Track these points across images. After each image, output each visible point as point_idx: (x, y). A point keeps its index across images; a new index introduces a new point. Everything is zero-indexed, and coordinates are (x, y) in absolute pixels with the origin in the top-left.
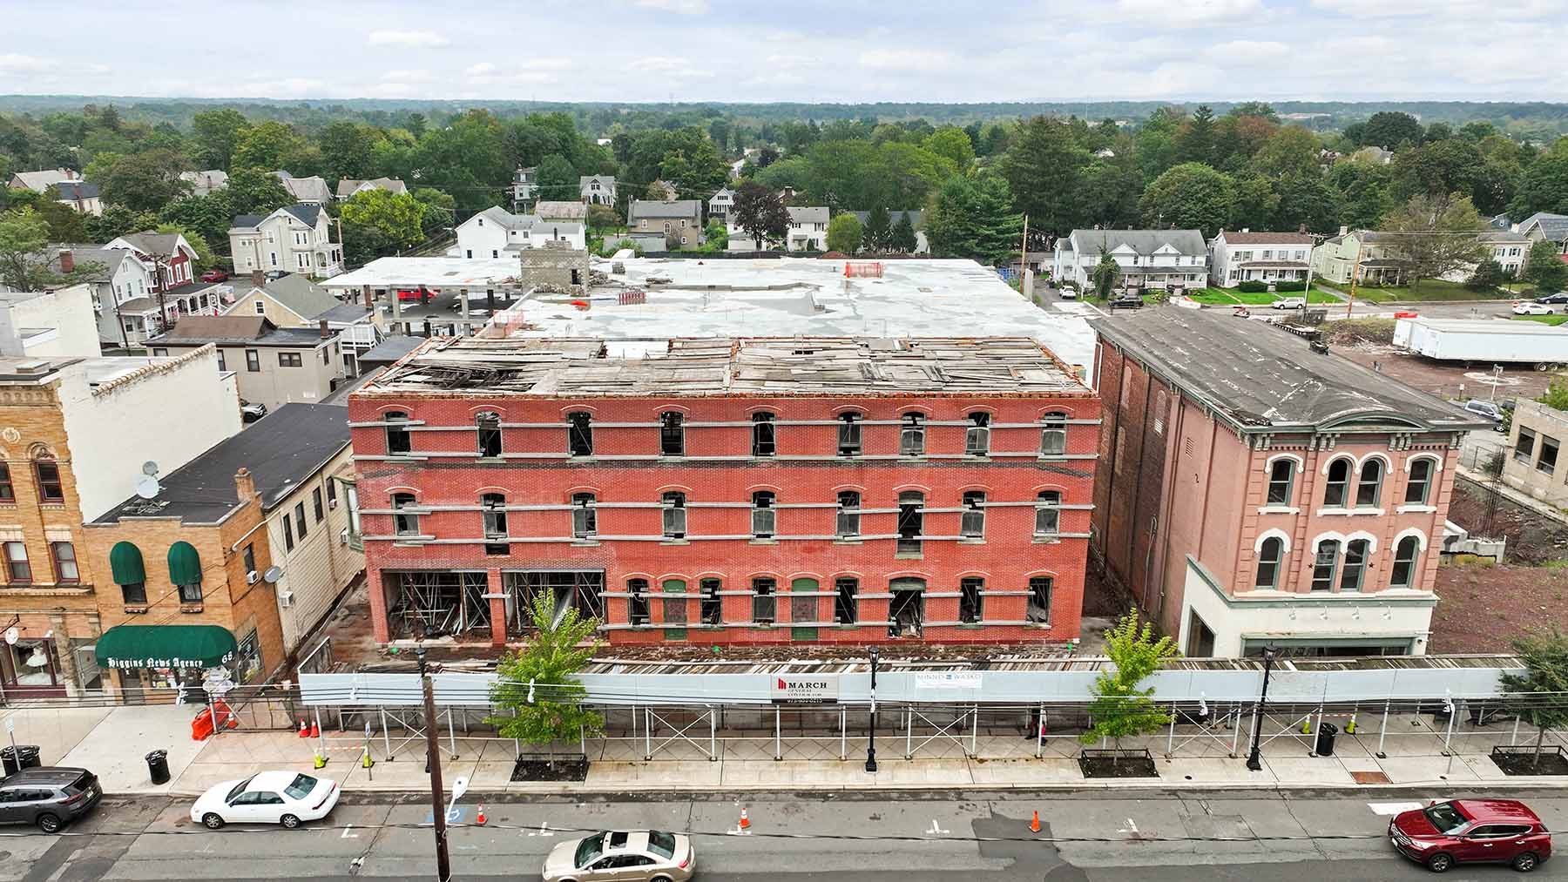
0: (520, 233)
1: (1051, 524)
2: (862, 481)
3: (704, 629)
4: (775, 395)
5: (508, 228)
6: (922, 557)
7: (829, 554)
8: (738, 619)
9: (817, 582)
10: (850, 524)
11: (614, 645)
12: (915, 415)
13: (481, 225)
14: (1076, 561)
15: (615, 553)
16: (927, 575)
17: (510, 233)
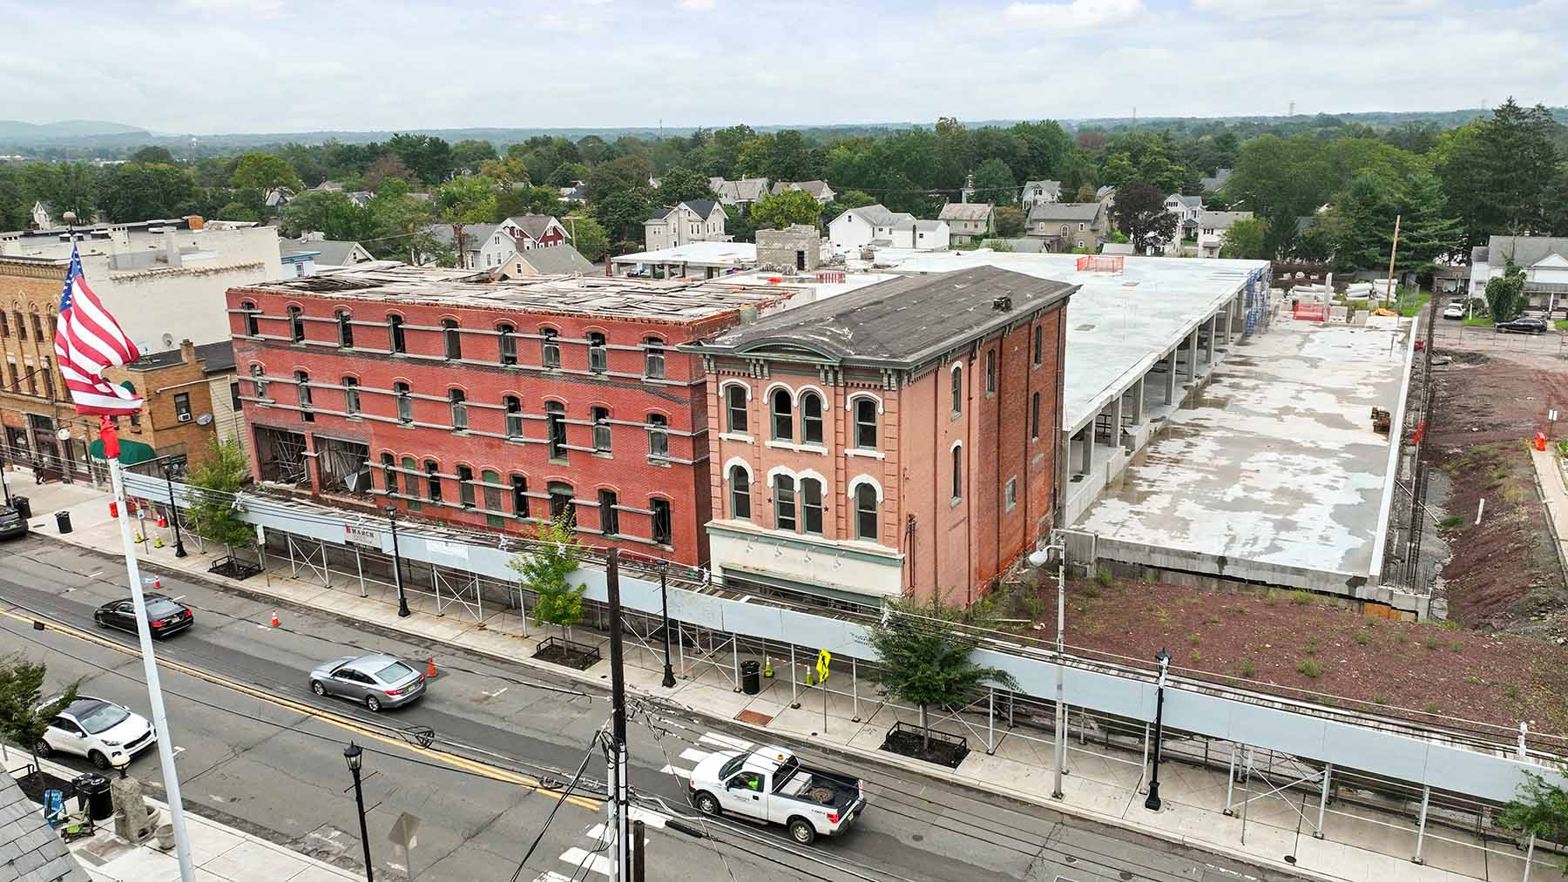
0: (886, 230)
1: (664, 448)
2: (519, 389)
3: (429, 503)
4: (458, 306)
5: (873, 225)
6: (568, 464)
7: (503, 452)
8: (451, 500)
9: (498, 475)
10: (517, 426)
11: (380, 508)
12: (548, 330)
13: (850, 221)
14: (686, 487)
15: (372, 431)
16: (574, 482)
17: (876, 229)
